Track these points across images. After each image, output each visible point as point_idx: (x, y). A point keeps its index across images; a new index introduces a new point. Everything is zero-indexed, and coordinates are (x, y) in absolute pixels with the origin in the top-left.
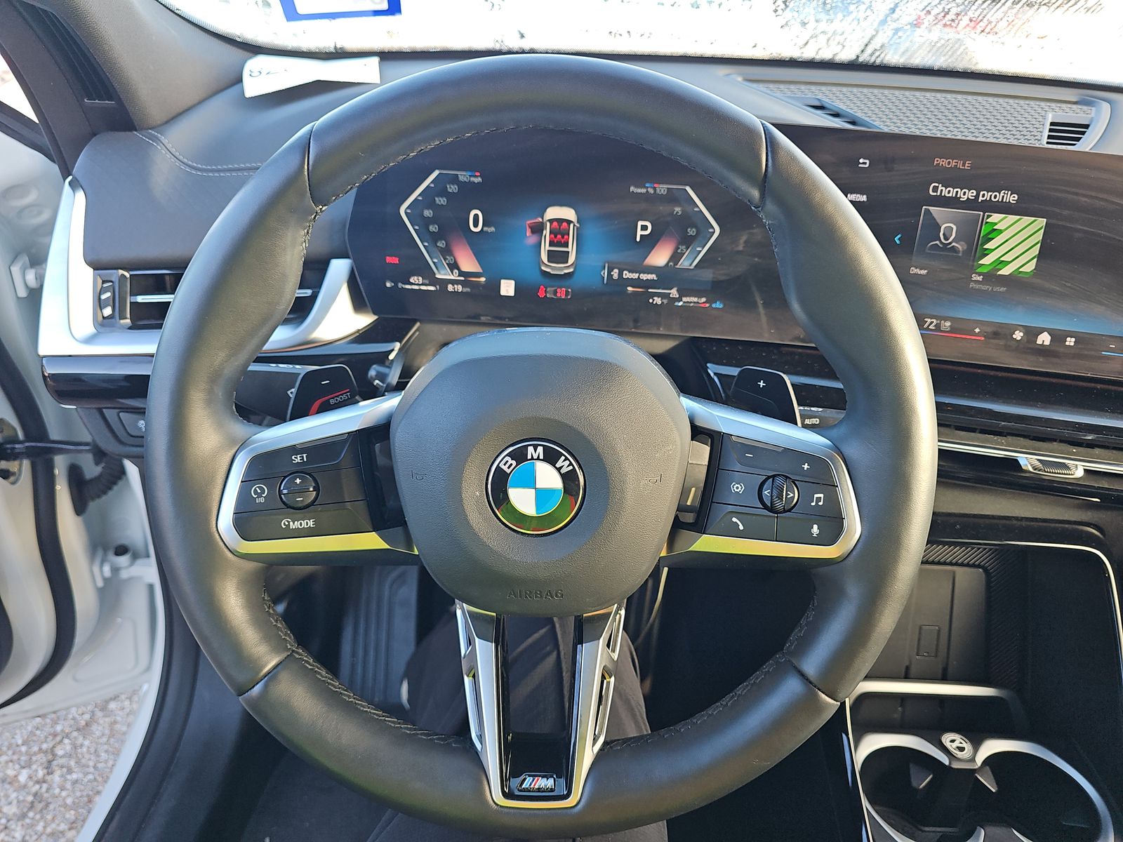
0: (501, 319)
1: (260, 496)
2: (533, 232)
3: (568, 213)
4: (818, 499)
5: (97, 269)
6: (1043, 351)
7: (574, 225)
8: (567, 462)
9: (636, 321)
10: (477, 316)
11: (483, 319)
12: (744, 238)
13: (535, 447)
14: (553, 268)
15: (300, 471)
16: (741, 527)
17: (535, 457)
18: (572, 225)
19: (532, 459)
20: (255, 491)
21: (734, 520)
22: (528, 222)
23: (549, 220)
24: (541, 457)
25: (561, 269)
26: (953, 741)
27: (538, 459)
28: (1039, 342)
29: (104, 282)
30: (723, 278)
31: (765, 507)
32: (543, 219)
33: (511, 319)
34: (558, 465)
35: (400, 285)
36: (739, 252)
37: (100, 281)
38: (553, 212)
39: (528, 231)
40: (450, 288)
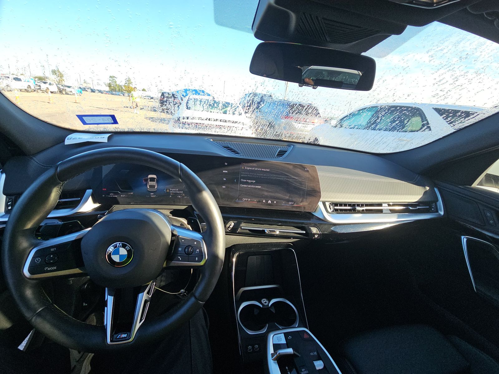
0: (137, 203)
1: (38, 261)
2: (145, 181)
3: (155, 176)
4: (198, 251)
5: (8, 196)
6: (270, 205)
8: (129, 247)
9: (174, 202)
10: (130, 203)
11: (132, 203)
13: (120, 243)
14: (151, 190)
15: (53, 253)
16: (180, 259)
17: (119, 246)
18: (155, 179)
19: (119, 247)
20: (37, 260)
21: (179, 257)
22: (143, 179)
23: (149, 178)
24: (121, 246)
25: (153, 190)
26: (264, 301)
27: (120, 247)
28: (269, 203)
29: (9, 199)
31: (186, 254)
32: (147, 178)
33: (139, 203)
34: (126, 248)
35: (107, 196)
37: (8, 199)
38: (150, 176)
40: (122, 196)
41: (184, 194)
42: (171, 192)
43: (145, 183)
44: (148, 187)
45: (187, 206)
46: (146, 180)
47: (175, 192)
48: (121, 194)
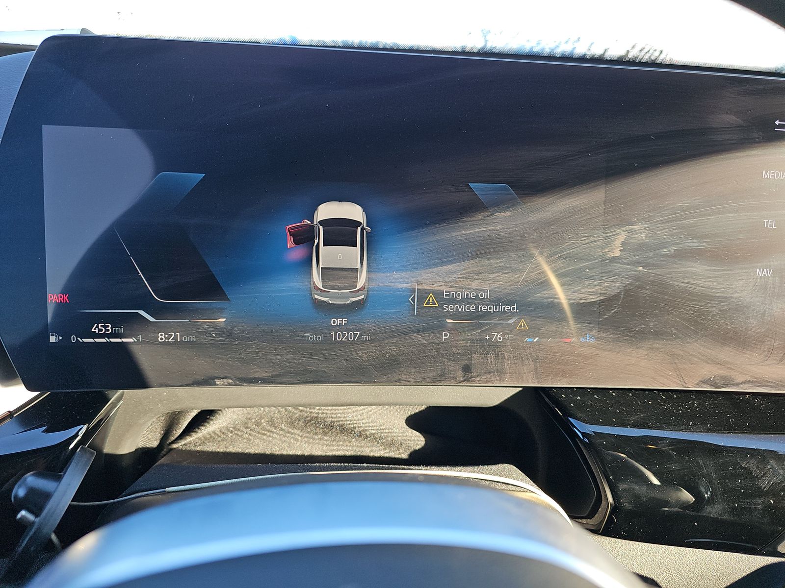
0: (249, 381)
2: (297, 242)
3: (353, 212)
7: (363, 229)
9: (467, 369)
10: (209, 380)
12: (621, 238)
14: (333, 297)
18: (359, 229)
22: (288, 227)
23: (322, 223)
25: (346, 296)
30: (593, 299)
32: (312, 222)
35: (73, 339)
36: (614, 260)
38: (327, 211)
39: (290, 243)
40: (161, 337)
41: (522, 322)
42: (450, 308)
43: (296, 253)
44: (317, 278)
45: (521, 389)
46: (305, 237)
47: (472, 308)
48: (158, 328)
